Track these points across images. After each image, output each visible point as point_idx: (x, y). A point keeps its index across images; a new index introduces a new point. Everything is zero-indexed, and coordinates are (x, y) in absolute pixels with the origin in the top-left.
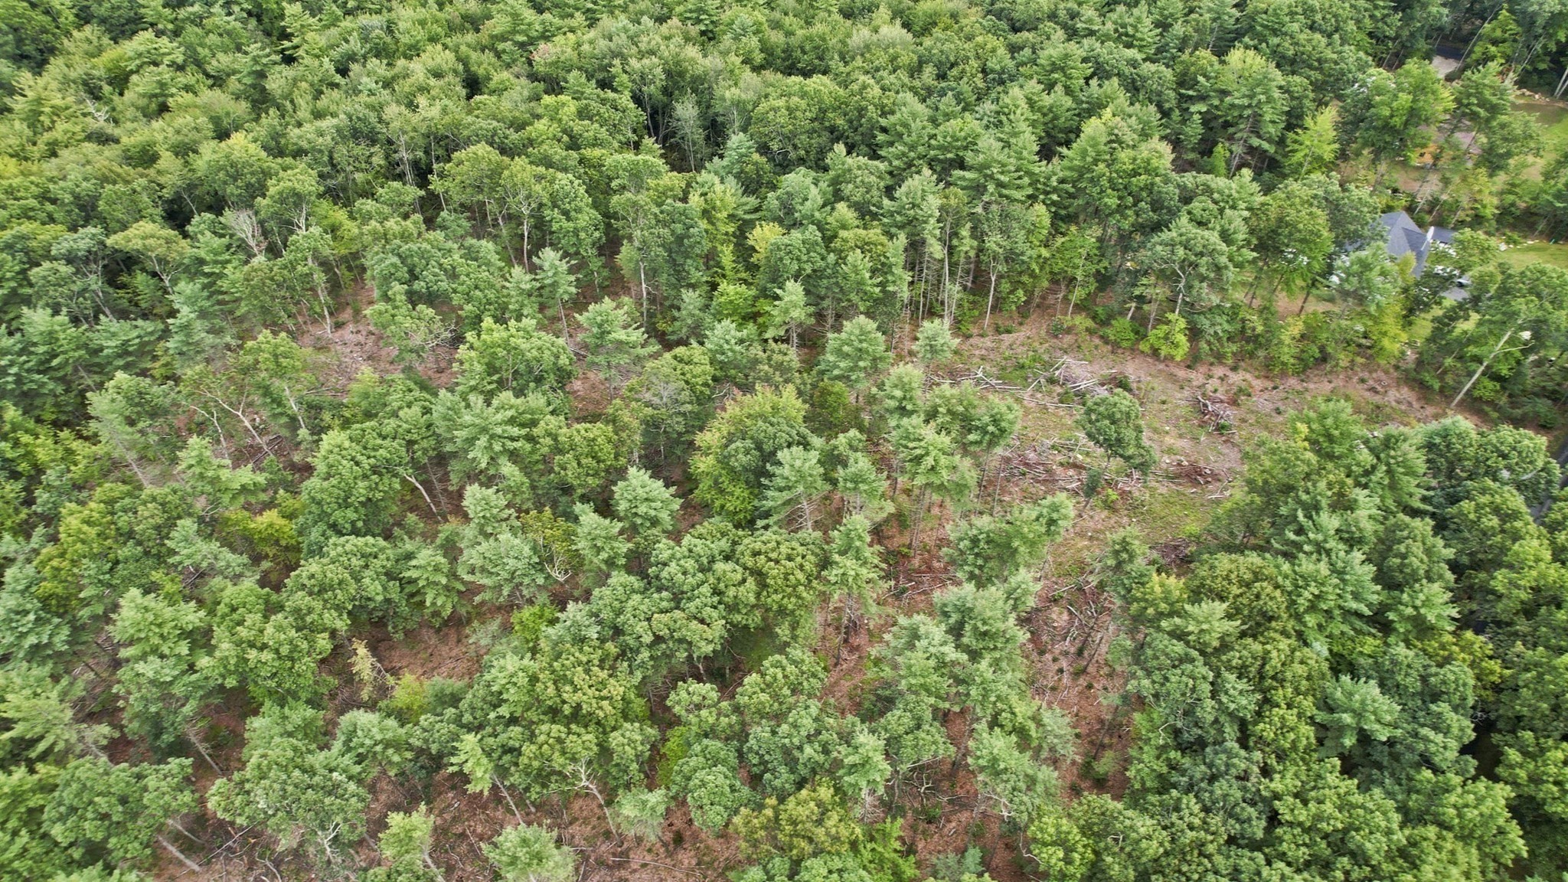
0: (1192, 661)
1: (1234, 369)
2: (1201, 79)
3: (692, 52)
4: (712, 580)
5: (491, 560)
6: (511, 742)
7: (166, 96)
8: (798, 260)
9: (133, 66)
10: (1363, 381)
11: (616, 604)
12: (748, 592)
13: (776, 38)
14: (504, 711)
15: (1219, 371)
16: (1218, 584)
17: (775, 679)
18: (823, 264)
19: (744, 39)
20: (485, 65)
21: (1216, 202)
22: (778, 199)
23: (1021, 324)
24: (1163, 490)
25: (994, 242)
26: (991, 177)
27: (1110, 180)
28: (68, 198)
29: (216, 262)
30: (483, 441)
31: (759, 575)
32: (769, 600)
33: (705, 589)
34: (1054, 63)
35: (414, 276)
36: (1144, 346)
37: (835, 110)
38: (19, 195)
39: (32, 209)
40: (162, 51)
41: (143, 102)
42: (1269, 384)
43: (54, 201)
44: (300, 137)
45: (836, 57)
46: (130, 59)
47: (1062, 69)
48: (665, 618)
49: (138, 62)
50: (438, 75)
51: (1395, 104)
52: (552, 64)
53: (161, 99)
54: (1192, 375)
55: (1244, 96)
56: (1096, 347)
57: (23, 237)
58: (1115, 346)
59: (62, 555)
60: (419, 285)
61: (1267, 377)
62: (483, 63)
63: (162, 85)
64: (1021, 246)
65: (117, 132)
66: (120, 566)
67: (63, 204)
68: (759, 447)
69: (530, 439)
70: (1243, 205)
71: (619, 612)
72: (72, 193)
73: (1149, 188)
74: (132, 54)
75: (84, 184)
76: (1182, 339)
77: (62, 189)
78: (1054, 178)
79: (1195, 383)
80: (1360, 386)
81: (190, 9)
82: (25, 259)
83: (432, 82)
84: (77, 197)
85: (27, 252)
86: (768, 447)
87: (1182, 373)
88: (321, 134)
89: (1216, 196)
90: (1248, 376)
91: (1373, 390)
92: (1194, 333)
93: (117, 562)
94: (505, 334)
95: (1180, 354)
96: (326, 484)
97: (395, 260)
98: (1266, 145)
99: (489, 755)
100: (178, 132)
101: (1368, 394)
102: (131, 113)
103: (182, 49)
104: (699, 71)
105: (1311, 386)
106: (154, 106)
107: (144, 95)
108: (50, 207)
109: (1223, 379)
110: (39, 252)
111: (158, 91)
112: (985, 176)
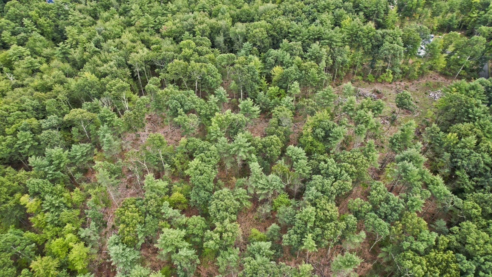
1: (401, 81)
2: (361, 5)
3: (213, 20)
4: (344, 169)
7: (34, 66)
8: (294, 74)
9: (13, 59)
10: (431, 77)
11: (321, 184)
12: (354, 169)
13: (233, 12)
15: (398, 83)
18: (301, 74)
19: (225, 14)
21: (391, 36)
23: (342, 82)
24: (403, 117)
25: (339, 59)
26: (333, 41)
27: (363, 35)
28: (31, 108)
29: (109, 116)
31: (355, 164)
32: (360, 170)
33: (343, 172)
34: (325, 6)
35: (182, 106)
36: (379, 80)
37: (271, 30)
38: (12, 110)
39: (21, 115)
40: (22, 51)
41: (25, 70)
42: (411, 84)
43: (25, 110)
44: (104, 70)
45: (256, 15)
46: (11, 56)
47: (328, 8)
48: (336, 183)
49: (15, 57)
50: (133, 41)
51: (413, 3)
53: (32, 68)
54: (392, 85)
56: (364, 84)
57: (27, 125)
61: (410, 82)
63: (31, 63)
64: (346, 59)
65: (25, 82)
67: (29, 111)
68: (324, 129)
69: (253, 145)
71: (323, 186)
72: (31, 106)
74: (11, 54)
75: (34, 102)
76: (391, 76)
77: (27, 105)
78: (346, 38)
79: (394, 87)
80: (431, 79)
81: (21, 35)
82: (31, 132)
83: (135, 44)
84: (33, 106)
85: (32, 130)
86: (327, 129)
87: (389, 86)
88: (111, 67)
90: (405, 83)
91: (434, 79)
92: (394, 73)
95: (391, 80)
97: (176, 101)
98: (381, 20)
100: (54, 78)
102: (23, 75)
103: (28, 49)
104: (220, 26)
105: (421, 81)
106: (30, 71)
107: (25, 68)
108: (26, 113)
109: (400, 84)
110: (37, 128)
111: (30, 65)
112: (331, 40)
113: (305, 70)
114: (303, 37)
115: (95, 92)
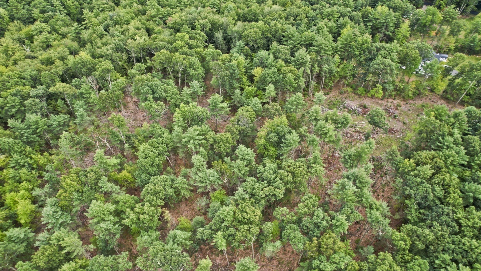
0: (424, 183)
1: (394, 99)
2: (370, 15)
3: (217, 17)
4: (279, 176)
5: (203, 178)
6: (231, 233)
7: (48, 42)
8: (271, 77)
9: (35, 33)
10: (430, 99)
11: (251, 187)
12: (290, 178)
13: (240, 11)
14: (225, 223)
15: (390, 100)
16: (424, 160)
17: (308, 204)
18: (278, 78)
19: (231, 12)
20: (152, 25)
21: (387, 51)
22: (258, 59)
23: (330, 92)
24: (383, 136)
25: (325, 68)
26: (322, 48)
27: (356, 47)
28: (29, 77)
29: (87, 93)
30: (192, 141)
31: (293, 173)
32: (297, 180)
33: (278, 179)
34: (329, 14)
35: (154, 93)
36: (369, 95)
37: (267, 32)
38: (13, 77)
39: (18, 82)
40: (44, 27)
41: (41, 44)
42: (405, 103)
43: (24, 79)
44: (101, 52)
45: (261, 16)
46: (33, 31)
47: (331, 15)
48: (267, 189)
49: (36, 32)
50: (138, 29)
51: (427, 19)
52: (173, 24)
53: (47, 43)
54: (383, 102)
55: (384, 19)
56: (354, 96)
57: (19, 91)
58: (360, 96)
59: (66, 192)
60: (156, 95)
61: (404, 101)
62: (151, 25)
63: (47, 38)
64: (333, 68)
65: (36, 55)
66: (84, 194)
67: (27, 79)
68: (278, 134)
69: (205, 139)
70: (395, 51)
71: (253, 189)
72: (30, 76)
73: (368, 48)
74: (33, 29)
75: (33, 72)
76: (381, 92)
77: (26, 74)
78: (339, 47)
79: (384, 104)
80: (430, 101)
81: (48, 14)
82: (21, 98)
83: (138, 32)
84: (31, 77)
85: (21, 96)
86: (281, 134)
87: (380, 102)
88: (108, 50)
89: (387, 49)
90: (398, 101)
91: (433, 101)
92: (384, 90)
93: (83, 192)
94: (189, 108)
95: (380, 96)
96: (146, 160)
97: (148, 88)
98: (390, 34)
99: (224, 238)
100: (58, 53)
101: (432, 103)
102: (38, 48)
103: (50, 27)
104: (221, 23)
105: (417, 102)
106: (45, 46)
107: (41, 42)
108: (23, 81)
109: (392, 102)
110: (26, 95)
111: (46, 41)
112: (320, 48)
113: (283, 74)
114: (295, 41)
115: (85, 71)
